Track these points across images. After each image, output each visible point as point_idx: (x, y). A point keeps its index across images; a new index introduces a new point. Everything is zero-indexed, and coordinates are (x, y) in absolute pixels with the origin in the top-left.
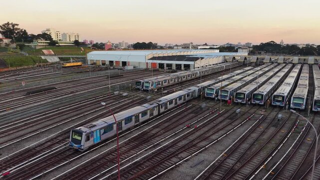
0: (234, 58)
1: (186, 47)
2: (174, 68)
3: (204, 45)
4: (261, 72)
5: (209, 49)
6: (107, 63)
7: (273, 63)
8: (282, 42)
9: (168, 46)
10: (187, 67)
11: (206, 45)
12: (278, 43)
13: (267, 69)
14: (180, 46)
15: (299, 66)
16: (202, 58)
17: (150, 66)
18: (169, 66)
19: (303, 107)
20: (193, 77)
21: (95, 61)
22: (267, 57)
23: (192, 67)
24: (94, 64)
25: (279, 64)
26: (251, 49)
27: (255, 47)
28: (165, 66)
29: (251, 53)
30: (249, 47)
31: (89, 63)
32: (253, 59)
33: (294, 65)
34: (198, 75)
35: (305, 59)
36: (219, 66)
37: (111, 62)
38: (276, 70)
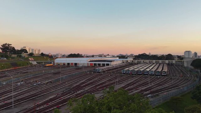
0: (127, 61)
1: (100, 56)
2: (101, 65)
5: (112, 57)
6: (66, 64)
8: (150, 54)
9: (91, 56)
10: (108, 65)
11: (108, 55)
12: (148, 54)
14: (97, 56)
16: (114, 61)
17: (89, 65)
18: (99, 65)
20: (113, 68)
21: (59, 64)
22: (142, 61)
23: (110, 65)
24: (59, 65)
26: (134, 57)
27: (136, 56)
28: (97, 64)
29: (134, 59)
30: (133, 56)
31: (56, 64)
32: (136, 61)
33: (153, 64)
34: (115, 67)
36: (122, 64)
37: (68, 64)
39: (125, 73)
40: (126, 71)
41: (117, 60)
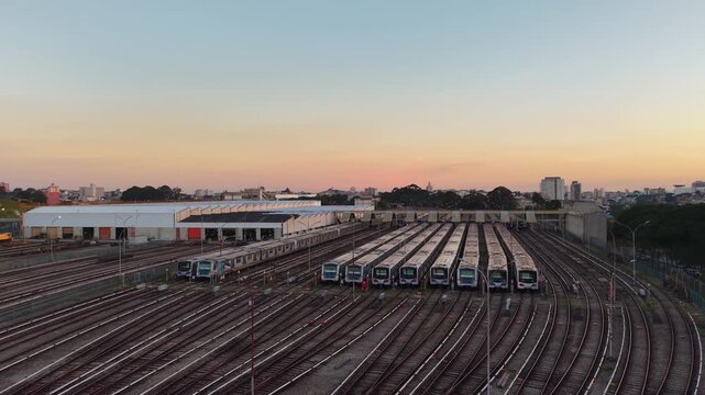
0: (353, 215)
1: (250, 195)
2: (240, 236)
3: (283, 192)
4: (403, 238)
5: (299, 199)
6: (78, 233)
7: (420, 222)
8: (429, 186)
9: (202, 194)
10: (267, 234)
11: (287, 191)
12: (424, 188)
13: (413, 233)
14: (237, 194)
15: (463, 228)
16: (296, 216)
17: (184, 236)
18: (230, 233)
19: (475, 284)
20: (287, 251)
21: (44, 231)
22: (410, 214)
23: (277, 235)
24: (42, 236)
25: (430, 224)
26: (378, 199)
27: (384, 196)
28: (220, 234)
29: (380, 206)
30: (375, 197)
31: (27, 234)
32: (386, 216)
33: (454, 226)
35: (470, 216)
36: (329, 230)
37: (88, 231)
38: (428, 233)
39: (336, 284)
40: (342, 270)
41: (311, 213)
